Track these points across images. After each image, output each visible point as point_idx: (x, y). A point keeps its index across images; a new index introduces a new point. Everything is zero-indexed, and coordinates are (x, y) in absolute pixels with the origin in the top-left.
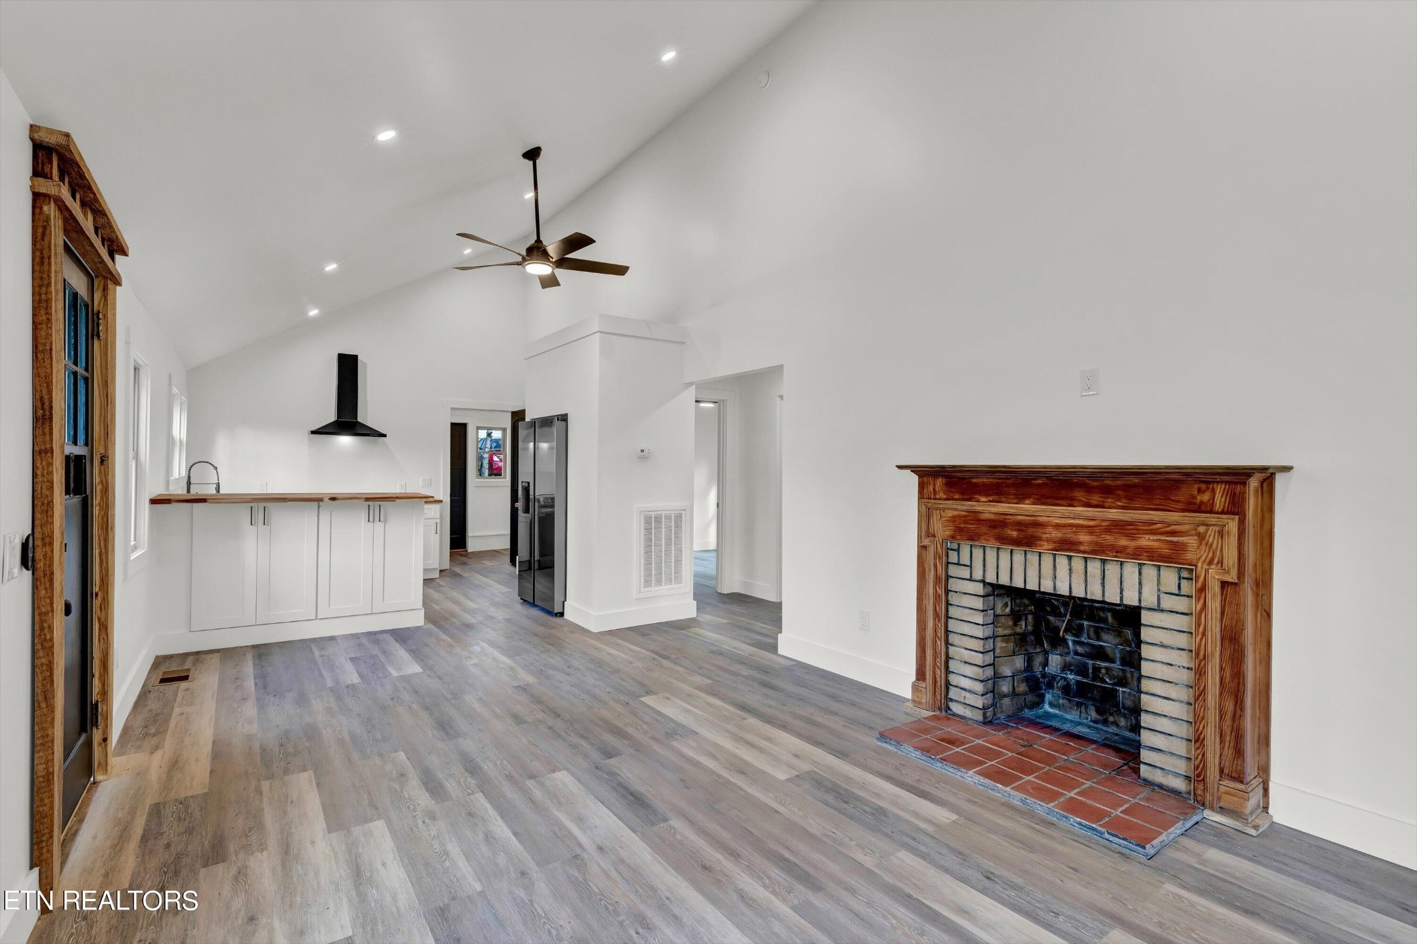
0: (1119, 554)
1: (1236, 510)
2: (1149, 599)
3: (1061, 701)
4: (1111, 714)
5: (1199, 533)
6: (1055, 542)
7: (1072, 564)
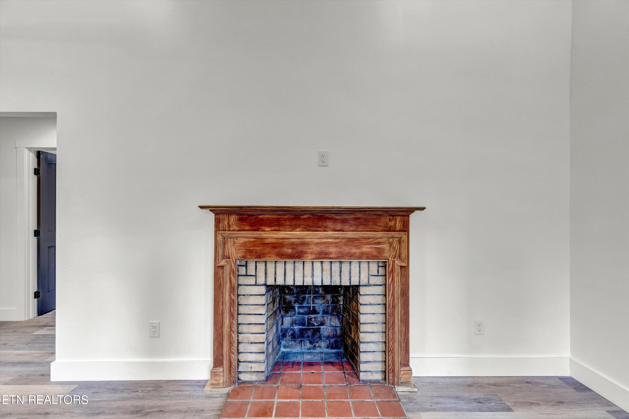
0: (351, 258)
1: (405, 229)
2: (364, 281)
3: (290, 343)
4: (317, 342)
5: (390, 243)
6: (315, 254)
7: (323, 266)
